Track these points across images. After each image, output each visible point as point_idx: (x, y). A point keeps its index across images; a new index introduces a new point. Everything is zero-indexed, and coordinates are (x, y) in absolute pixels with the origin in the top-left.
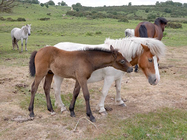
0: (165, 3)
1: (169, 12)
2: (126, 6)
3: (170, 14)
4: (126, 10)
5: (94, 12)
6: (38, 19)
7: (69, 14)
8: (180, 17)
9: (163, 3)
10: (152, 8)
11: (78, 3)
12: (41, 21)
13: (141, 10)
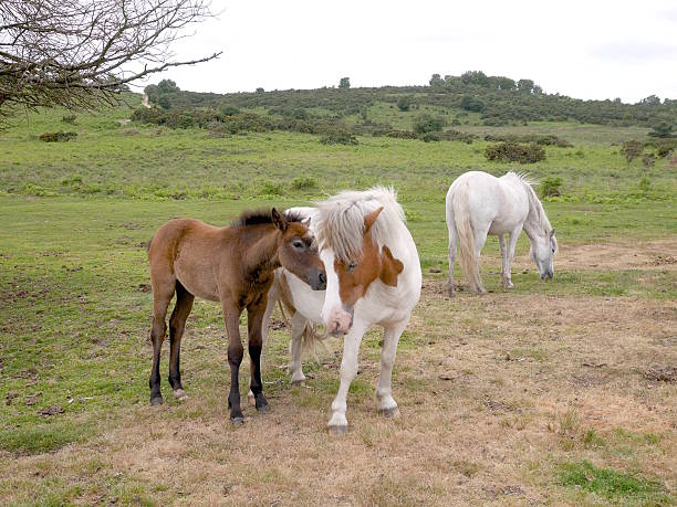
0: (459, 79)
1: (478, 109)
2: (333, 89)
3: (479, 115)
4: (333, 101)
5: (230, 112)
6: (33, 138)
7: (140, 116)
8: (514, 125)
9: (452, 80)
10: (418, 95)
11: (167, 79)
12: (45, 145)
13: (383, 104)
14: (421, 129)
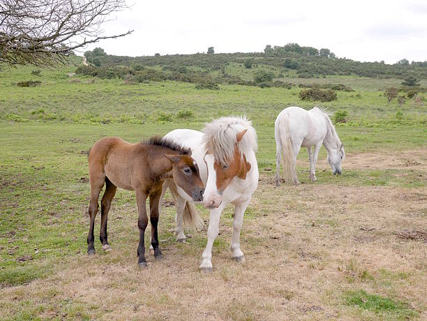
0: (283, 48)
1: (294, 67)
2: (204, 54)
3: (295, 71)
4: (204, 62)
5: (138, 68)
6: (13, 84)
7: (82, 71)
8: (318, 78)
9: (279, 49)
10: (257, 58)
11: (98, 47)
12: (21, 89)
13: (235, 64)
14: (259, 80)
